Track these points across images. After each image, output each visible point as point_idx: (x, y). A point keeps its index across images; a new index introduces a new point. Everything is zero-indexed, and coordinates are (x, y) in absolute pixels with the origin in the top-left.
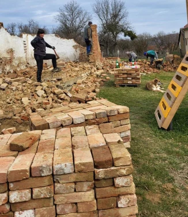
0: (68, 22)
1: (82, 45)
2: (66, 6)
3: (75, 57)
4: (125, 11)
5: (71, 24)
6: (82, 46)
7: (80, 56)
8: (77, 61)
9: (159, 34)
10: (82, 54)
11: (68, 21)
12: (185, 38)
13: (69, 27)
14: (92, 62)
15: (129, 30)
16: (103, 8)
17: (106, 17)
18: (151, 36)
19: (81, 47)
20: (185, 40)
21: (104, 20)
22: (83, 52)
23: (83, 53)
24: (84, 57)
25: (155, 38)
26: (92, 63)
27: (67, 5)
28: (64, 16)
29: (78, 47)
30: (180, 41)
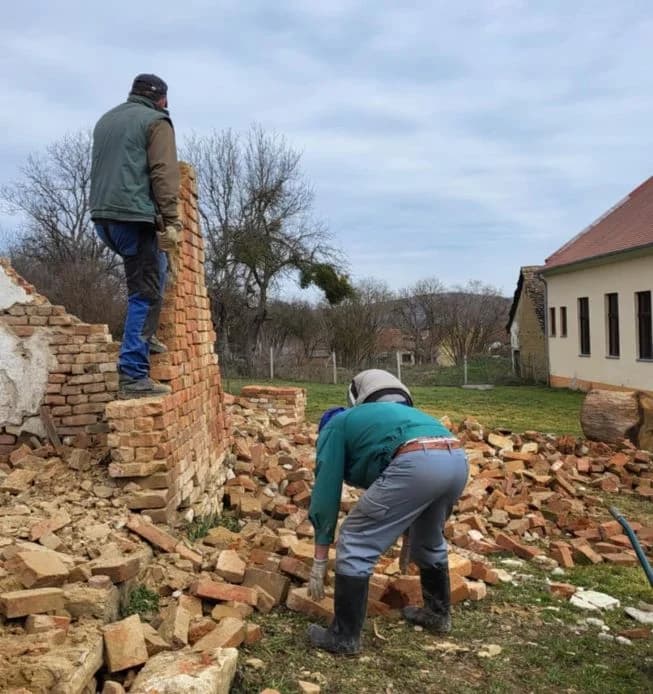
0: (63, 216)
1: (69, 311)
2: (59, 151)
3: (16, 397)
4: (301, 188)
5: (74, 227)
6: (68, 318)
7: (55, 388)
8: (25, 427)
9: (421, 287)
10: (70, 374)
11: (64, 209)
12: (550, 305)
13: (66, 237)
14: (136, 479)
15: (320, 259)
16: (211, 168)
17: (222, 206)
18: (390, 295)
19: (66, 326)
20: (549, 314)
21: (216, 219)
22: (82, 358)
23: (78, 368)
24: (83, 398)
25: (405, 302)
26: (132, 486)
27: (62, 146)
28: (50, 190)
29: (43, 320)
30: (517, 316)
